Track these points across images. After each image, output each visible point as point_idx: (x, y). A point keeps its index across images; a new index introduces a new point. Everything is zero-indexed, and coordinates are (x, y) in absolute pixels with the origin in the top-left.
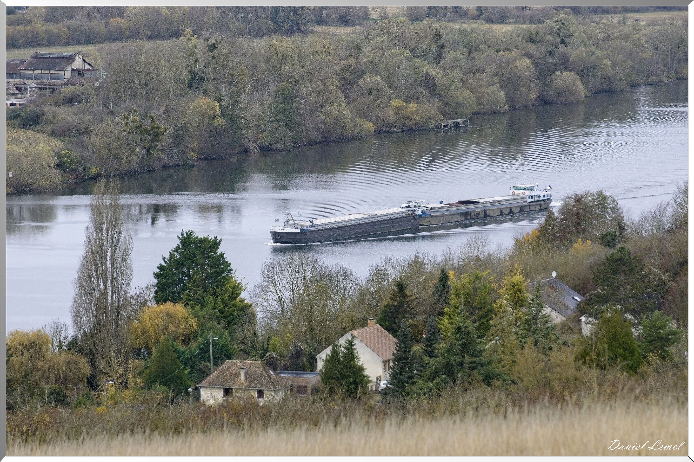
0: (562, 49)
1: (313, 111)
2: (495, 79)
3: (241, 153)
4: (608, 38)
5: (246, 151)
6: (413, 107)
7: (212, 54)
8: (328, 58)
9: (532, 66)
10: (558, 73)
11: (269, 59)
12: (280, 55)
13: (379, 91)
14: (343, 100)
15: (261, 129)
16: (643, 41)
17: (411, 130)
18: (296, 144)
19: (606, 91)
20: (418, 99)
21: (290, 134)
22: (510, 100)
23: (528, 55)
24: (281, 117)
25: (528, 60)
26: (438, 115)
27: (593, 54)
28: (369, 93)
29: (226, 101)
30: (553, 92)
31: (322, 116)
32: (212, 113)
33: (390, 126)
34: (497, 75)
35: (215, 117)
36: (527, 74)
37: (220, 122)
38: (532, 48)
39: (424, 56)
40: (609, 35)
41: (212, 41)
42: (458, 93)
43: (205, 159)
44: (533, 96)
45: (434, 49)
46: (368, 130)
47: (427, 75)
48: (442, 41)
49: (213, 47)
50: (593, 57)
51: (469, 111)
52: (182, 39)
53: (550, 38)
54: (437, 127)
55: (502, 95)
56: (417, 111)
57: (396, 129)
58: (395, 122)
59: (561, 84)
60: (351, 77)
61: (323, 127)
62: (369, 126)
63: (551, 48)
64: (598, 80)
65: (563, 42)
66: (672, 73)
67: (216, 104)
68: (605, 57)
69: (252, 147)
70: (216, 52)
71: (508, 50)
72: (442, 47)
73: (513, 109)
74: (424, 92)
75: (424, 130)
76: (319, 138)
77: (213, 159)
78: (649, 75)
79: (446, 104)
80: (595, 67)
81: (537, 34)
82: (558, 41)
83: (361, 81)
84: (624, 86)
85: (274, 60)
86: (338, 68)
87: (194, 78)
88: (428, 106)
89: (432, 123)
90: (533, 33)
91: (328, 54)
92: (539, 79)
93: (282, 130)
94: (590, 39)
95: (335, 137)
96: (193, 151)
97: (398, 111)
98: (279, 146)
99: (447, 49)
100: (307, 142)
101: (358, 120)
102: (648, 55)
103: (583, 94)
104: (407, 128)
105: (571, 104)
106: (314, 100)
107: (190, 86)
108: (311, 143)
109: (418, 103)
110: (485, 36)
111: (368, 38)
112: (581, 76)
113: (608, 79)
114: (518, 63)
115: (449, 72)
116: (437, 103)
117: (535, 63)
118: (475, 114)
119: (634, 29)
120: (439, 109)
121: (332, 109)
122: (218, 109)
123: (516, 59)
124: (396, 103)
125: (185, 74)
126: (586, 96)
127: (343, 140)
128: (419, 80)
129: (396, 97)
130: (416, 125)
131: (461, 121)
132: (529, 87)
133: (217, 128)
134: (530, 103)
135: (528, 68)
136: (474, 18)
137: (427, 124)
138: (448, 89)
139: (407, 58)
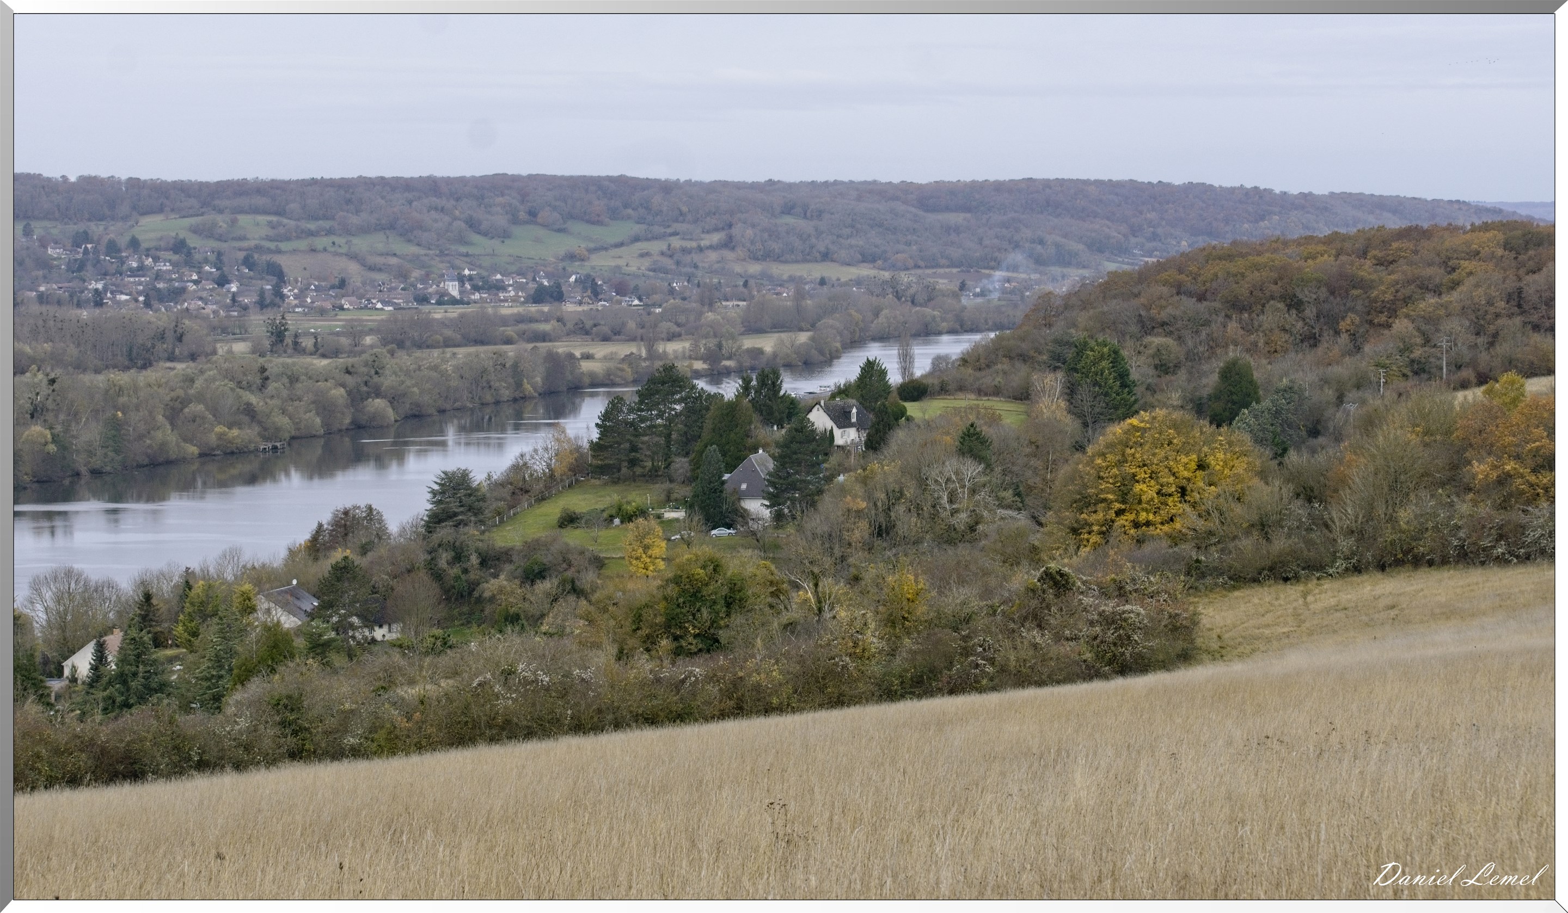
0: (376, 379)
1: (141, 437)
2: (312, 406)
3: (72, 476)
4: (419, 369)
5: (78, 474)
6: (235, 432)
7: (52, 388)
8: (160, 390)
9: (345, 395)
10: (370, 400)
11: (107, 391)
12: (117, 388)
13: (203, 418)
14: (168, 427)
15: (91, 454)
16: (450, 372)
17: (232, 453)
18: (125, 468)
19: (415, 416)
20: (239, 425)
21: (119, 458)
22: (325, 424)
23: (343, 385)
24: (111, 442)
25: (342, 390)
26: (258, 439)
27: (403, 382)
28: (194, 421)
29: (59, 428)
30: (365, 417)
31: (148, 442)
32: (43, 441)
33: (213, 449)
34: (313, 402)
35: (46, 443)
36: (341, 401)
37: (52, 448)
38: (349, 379)
39: (249, 387)
40: (420, 367)
41: (52, 376)
42: (276, 419)
43: (38, 482)
44: (347, 421)
45: (259, 382)
46: (193, 454)
47: (249, 404)
48: (267, 374)
49: (52, 381)
50: (403, 386)
51: (287, 436)
52: (28, 374)
53: (365, 370)
54: (257, 450)
55: (318, 420)
56: (237, 436)
57: (218, 452)
58: (218, 447)
59: (372, 410)
60: (180, 406)
61: (149, 451)
62: (193, 450)
63: (366, 378)
64: (408, 406)
65: (377, 373)
66: (477, 399)
67: (48, 432)
68: (414, 386)
69: (83, 470)
70: (56, 386)
71: (326, 380)
72: (267, 378)
73: (329, 433)
74: (246, 419)
75: (244, 452)
76: (146, 461)
77: (46, 482)
78: (455, 401)
79: (265, 429)
80: (404, 395)
81: (353, 366)
82: (373, 372)
83: (186, 410)
84: (432, 411)
85: (111, 392)
86: (168, 398)
87: (35, 410)
88: (249, 431)
89: (252, 447)
90: (350, 365)
91: (159, 386)
92: (352, 406)
93: (111, 454)
94: (401, 370)
95: (161, 460)
96: (26, 474)
97: (221, 436)
98: (108, 469)
99: (270, 381)
100: (135, 464)
101: (183, 444)
102: (454, 383)
103: (393, 419)
104: (228, 451)
105: (382, 427)
106: (142, 427)
107: (32, 416)
108: (140, 466)
109: (240, 428)
110: (307, 368)
111: (202, 372)
112: (391, 403)
113: (418, 405)
114: (333, 392)
115: (268, 400)
116: (257, 429)
117: (349, 393)
118: (293, 438)
119: (442, 360)
120: (259, 434)
121: (159, 435)
122: (49, 436)
123: (331, 389)
124: (219, 429)
125: (28, 406)
126: (396, 421)
127: (169, 463)
128: (241, 408)
129: (220, 423)
130: (237, 448)
131: (278, 444)
132: (343, 414)
133: (48, 453)
134: (344, 428)
135: (342, 396)
136: (311, 354)
137: (247, 447)
138: (268, 416)
139: (232, 389)
